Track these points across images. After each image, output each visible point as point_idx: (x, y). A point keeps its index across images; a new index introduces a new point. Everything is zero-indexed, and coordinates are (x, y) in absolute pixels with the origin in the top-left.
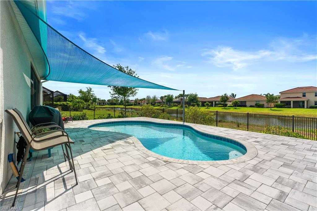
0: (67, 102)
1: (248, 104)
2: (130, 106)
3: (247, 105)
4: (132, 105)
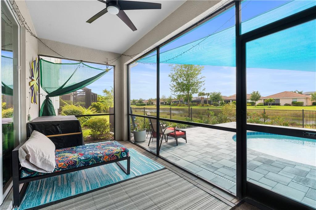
0: (98, 103)
1: (282, 102)
2: (143, 106)
3: (280, 103)
4: (145, 105)
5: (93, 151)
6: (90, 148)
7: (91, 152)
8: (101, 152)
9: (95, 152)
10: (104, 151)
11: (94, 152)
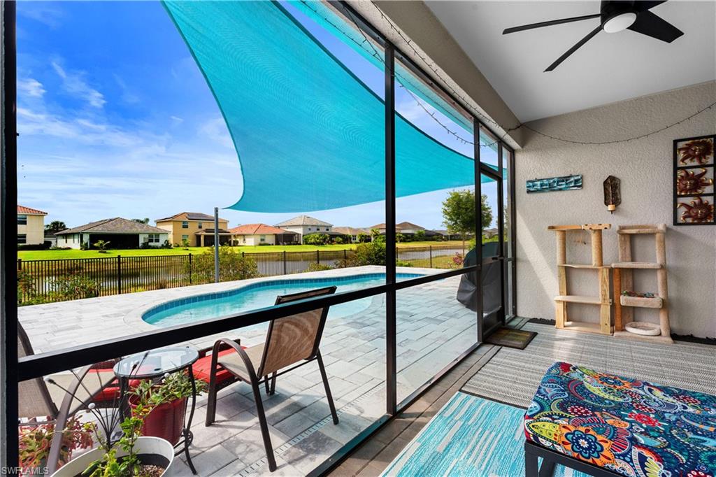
5: (680, 409)
6: (694, 430)
7: (690, 410)
8: (650, 391)
9: (671, 399)
10: (633, 390)
11: (679, 404)
